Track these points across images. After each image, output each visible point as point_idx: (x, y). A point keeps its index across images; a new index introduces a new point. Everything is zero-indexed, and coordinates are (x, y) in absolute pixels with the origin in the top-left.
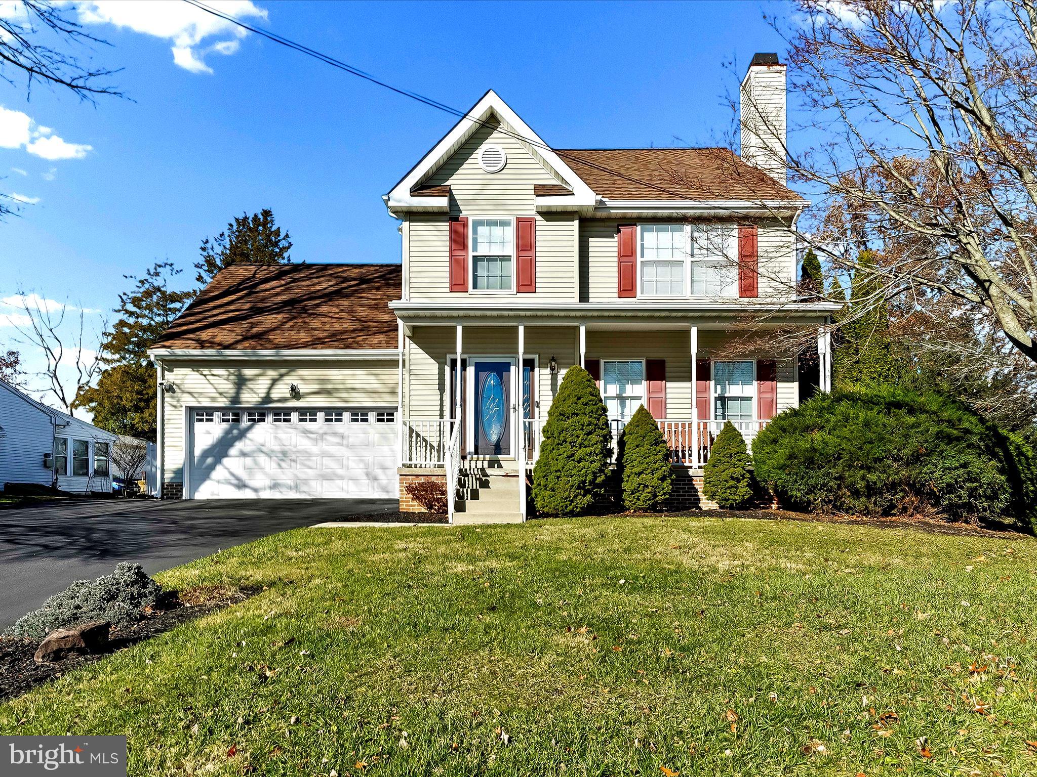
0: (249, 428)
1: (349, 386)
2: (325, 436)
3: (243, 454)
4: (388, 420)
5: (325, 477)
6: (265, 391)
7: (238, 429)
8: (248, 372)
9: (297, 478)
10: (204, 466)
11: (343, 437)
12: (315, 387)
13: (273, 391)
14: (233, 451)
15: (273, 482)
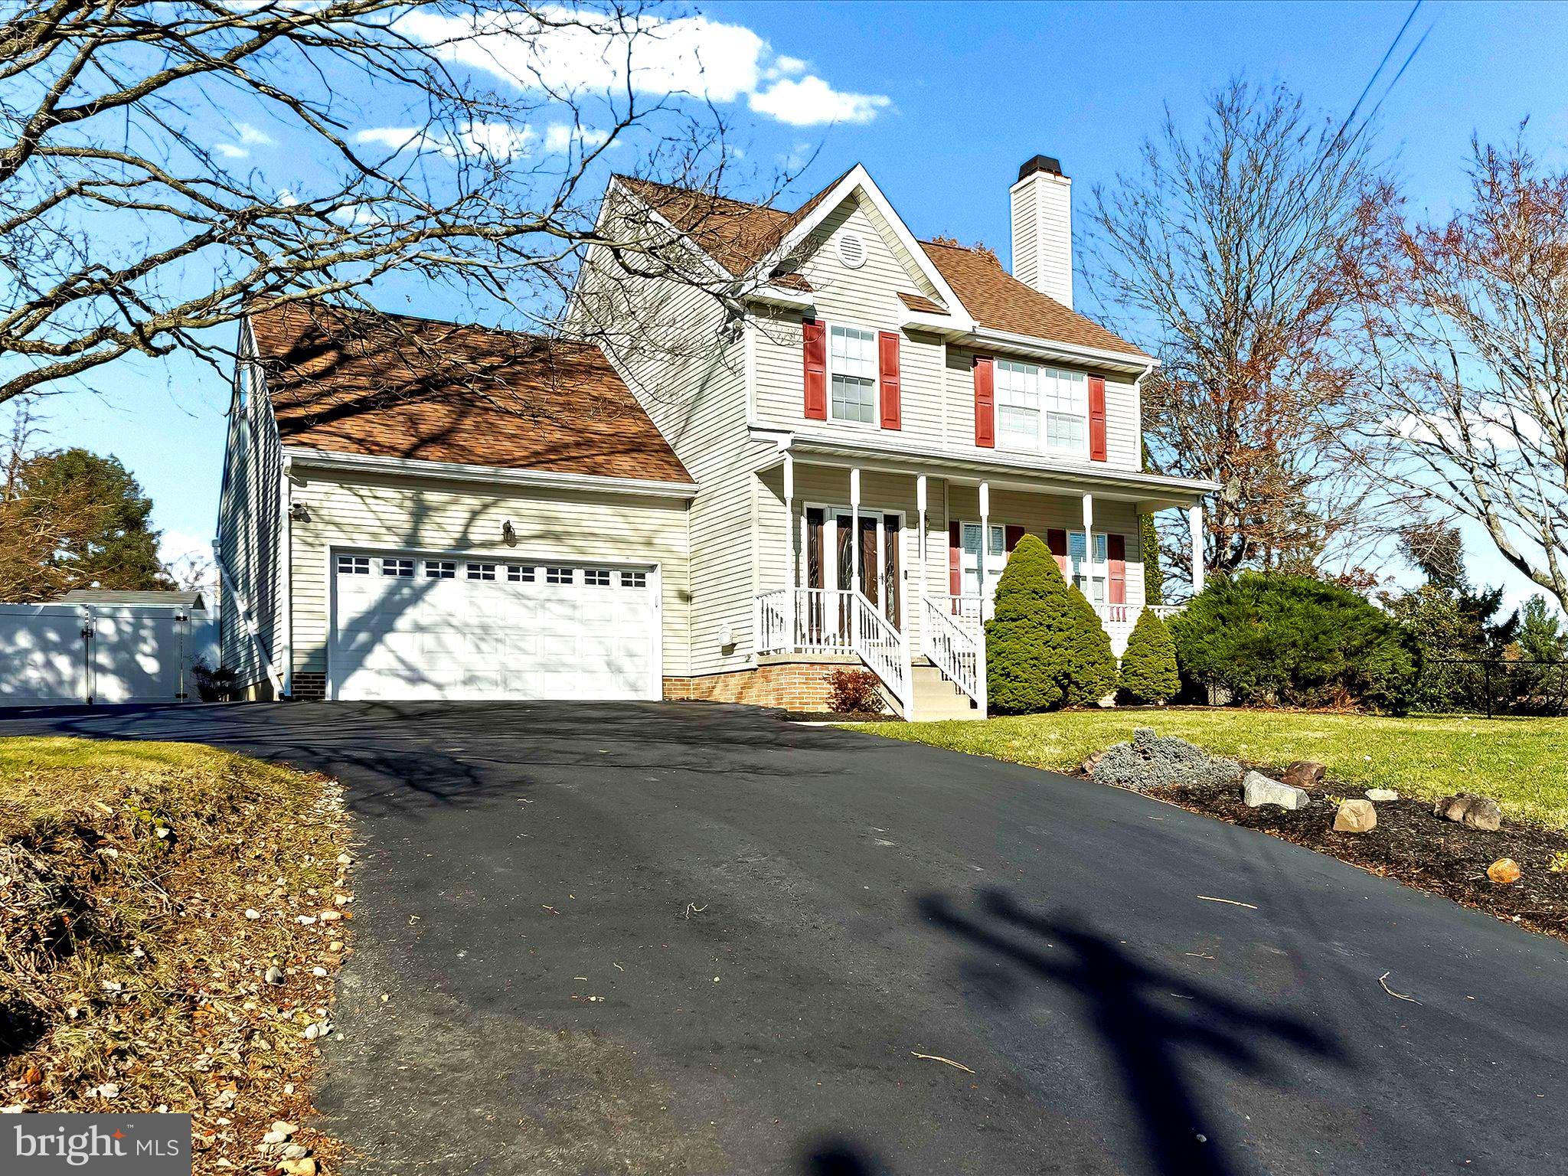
0: (429, 586)
1: (587, 530)
2: (548, 605)
3: (419, 628)
4: (638, 584)
5: (547, 668)
6: (461, 529)
7: (411, 587)
8: (432, 497)
9: (504, 667)
10: (353, 647)
11: (574, 607)
12: (538, 528)
13: (472, 529)
14: (403, 623)
15: (468, 674)
